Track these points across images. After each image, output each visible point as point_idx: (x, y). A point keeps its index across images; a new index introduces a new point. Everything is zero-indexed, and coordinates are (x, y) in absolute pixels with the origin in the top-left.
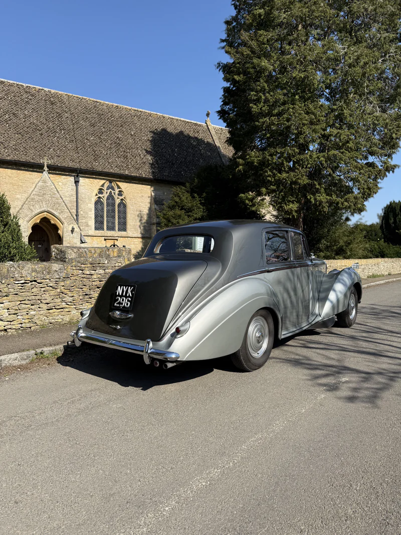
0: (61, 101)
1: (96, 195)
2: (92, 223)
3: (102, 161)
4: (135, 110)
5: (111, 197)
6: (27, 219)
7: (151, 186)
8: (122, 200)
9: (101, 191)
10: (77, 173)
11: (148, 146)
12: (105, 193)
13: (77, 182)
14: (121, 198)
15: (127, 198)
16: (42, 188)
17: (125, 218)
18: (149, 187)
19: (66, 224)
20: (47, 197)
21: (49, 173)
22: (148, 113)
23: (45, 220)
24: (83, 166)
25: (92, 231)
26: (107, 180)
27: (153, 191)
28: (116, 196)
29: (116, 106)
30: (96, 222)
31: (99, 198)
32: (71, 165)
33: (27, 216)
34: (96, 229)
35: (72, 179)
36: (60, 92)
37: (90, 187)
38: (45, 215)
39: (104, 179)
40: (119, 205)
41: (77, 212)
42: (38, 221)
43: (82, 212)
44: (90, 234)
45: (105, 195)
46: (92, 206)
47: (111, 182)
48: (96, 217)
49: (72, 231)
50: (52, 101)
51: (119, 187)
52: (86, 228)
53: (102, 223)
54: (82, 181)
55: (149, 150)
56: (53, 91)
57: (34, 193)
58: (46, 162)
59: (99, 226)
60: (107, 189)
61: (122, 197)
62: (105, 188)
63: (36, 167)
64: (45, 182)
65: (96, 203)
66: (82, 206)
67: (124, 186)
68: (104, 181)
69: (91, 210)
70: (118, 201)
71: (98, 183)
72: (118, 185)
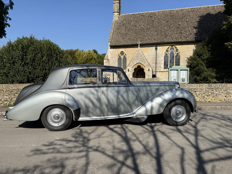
0: (155, 15)
1: (165, 53)
2: (163, 66)
3: (168, 37)
4: (191, 8)
5: (172, 54)
6: (132, 66)
7: (195, 44)
8: (178, 53)
9: (167, 51)
10: (156, 45)
11: (196, 24)
12: (169, 51)
13: (156, 49)
14: (177, 53)
15: (180, 52)
16: (138, 53)
19: (146, 68)
20: (139, 57)
21: (140, 47)
22: (199, 8)
23: (139, 66)
24: (159, 41)
25: (163, 70)
26: (170, 45)
27: (195, 47)
28: (174, 52)
29: (182, 9)
30: (164, 65)
31: (166, 54)
32: (154, 42)
33: (132, 65)
34: (165, 68)
35: (154, 48)
36: (155, 11)
37: (162, 50)
38: (139, 64)
39: (169, 45)
40: (176, 56)
41: (156, 62)
42: (136, 67)
43: (158, 62)
44: (161, 71)
45: (169, 52)
46: (163, 58)
47: (172, 46)
48: (165, 63)
49: (149, 70)
50: (151, 16)
51: (176, 48)
52: (160, 68)
53: (167, 65)
54: (158, 48)
55: (196, 26)
56: (152, 12)
57: (134, 56)
58: (139, 43)
59: (166, 66)
60: (170, 50)
61: (178, 52)
62: (169, 50)
63: (135, 46)
64: (138, 51)
65: (165, 57)
66: (158, 59)
67: (178, 47)
68: (168, 46)
69: (162, 60)
70: (175, 55)
71: (166, 48)
72: (175, 47)
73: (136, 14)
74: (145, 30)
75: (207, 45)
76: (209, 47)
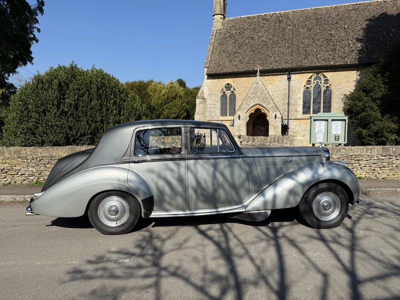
0: (288, 18)
1: (305, 86)
2: (300, 109)
3: (311, 58)
4: (354, 5)
5: (318, 87)
6: (245, 111)
7: (358, 71)
8: (328, 87)
9: (309, 82)
10: (289, 71)
11: (361, 34)
12: (312, 83)
13: (289, 79)
14: (326, 85)
15: (332, 85)
16: (256, 88)
17: (330, 102)
18: (355, 72)
19: (271, 112)
20: (258, 94)
21: (260, 76)
22: (368, 3)
23: (258, 110)
24: (294, 65)
25: (300, 115)
26: (314, 73)
27: (359, 75)
28: (322, 85)
29: (335, 7)
30: (304, 108)
31: (307, 88)
32: (284, 66)
33: (245, 109)
34: (304, 113)
35: (286, 77)
36: (288, 11)
37: (300, 81)
38: (258, 106)
39: (311, 72)
40: (325, 92)
41: (289, 101)
42: (253, 112)
43: (292, 101)
44: (298, 118)
45: (313, 85)
46: (301, 95)
47: (317, 73)
48: (304, 103)
49: (276, 117)
50: (280, 19)
51: (325, 77)
52: (295, 113)
53: (309, 108)
54: (293, 76)
55: (360, 38)
56: (282, 12)
57: (250, 92)
58: (258, 69)
59: (306, 110)
60: (315, 80)
61: (328, 85)
62: (312, 80)
63: (252, 73)
64: (257, 83)
65: (304, 92)
66: (293, 96)
67: (329, 75)
68: (311, 74)
69: (300, 99)
70: (323, 89)
71: (306, 76)
72: (323, 75)
73: (254, 18)
74: (270, 45)
75: (382, 73)
76: (386, 76)
